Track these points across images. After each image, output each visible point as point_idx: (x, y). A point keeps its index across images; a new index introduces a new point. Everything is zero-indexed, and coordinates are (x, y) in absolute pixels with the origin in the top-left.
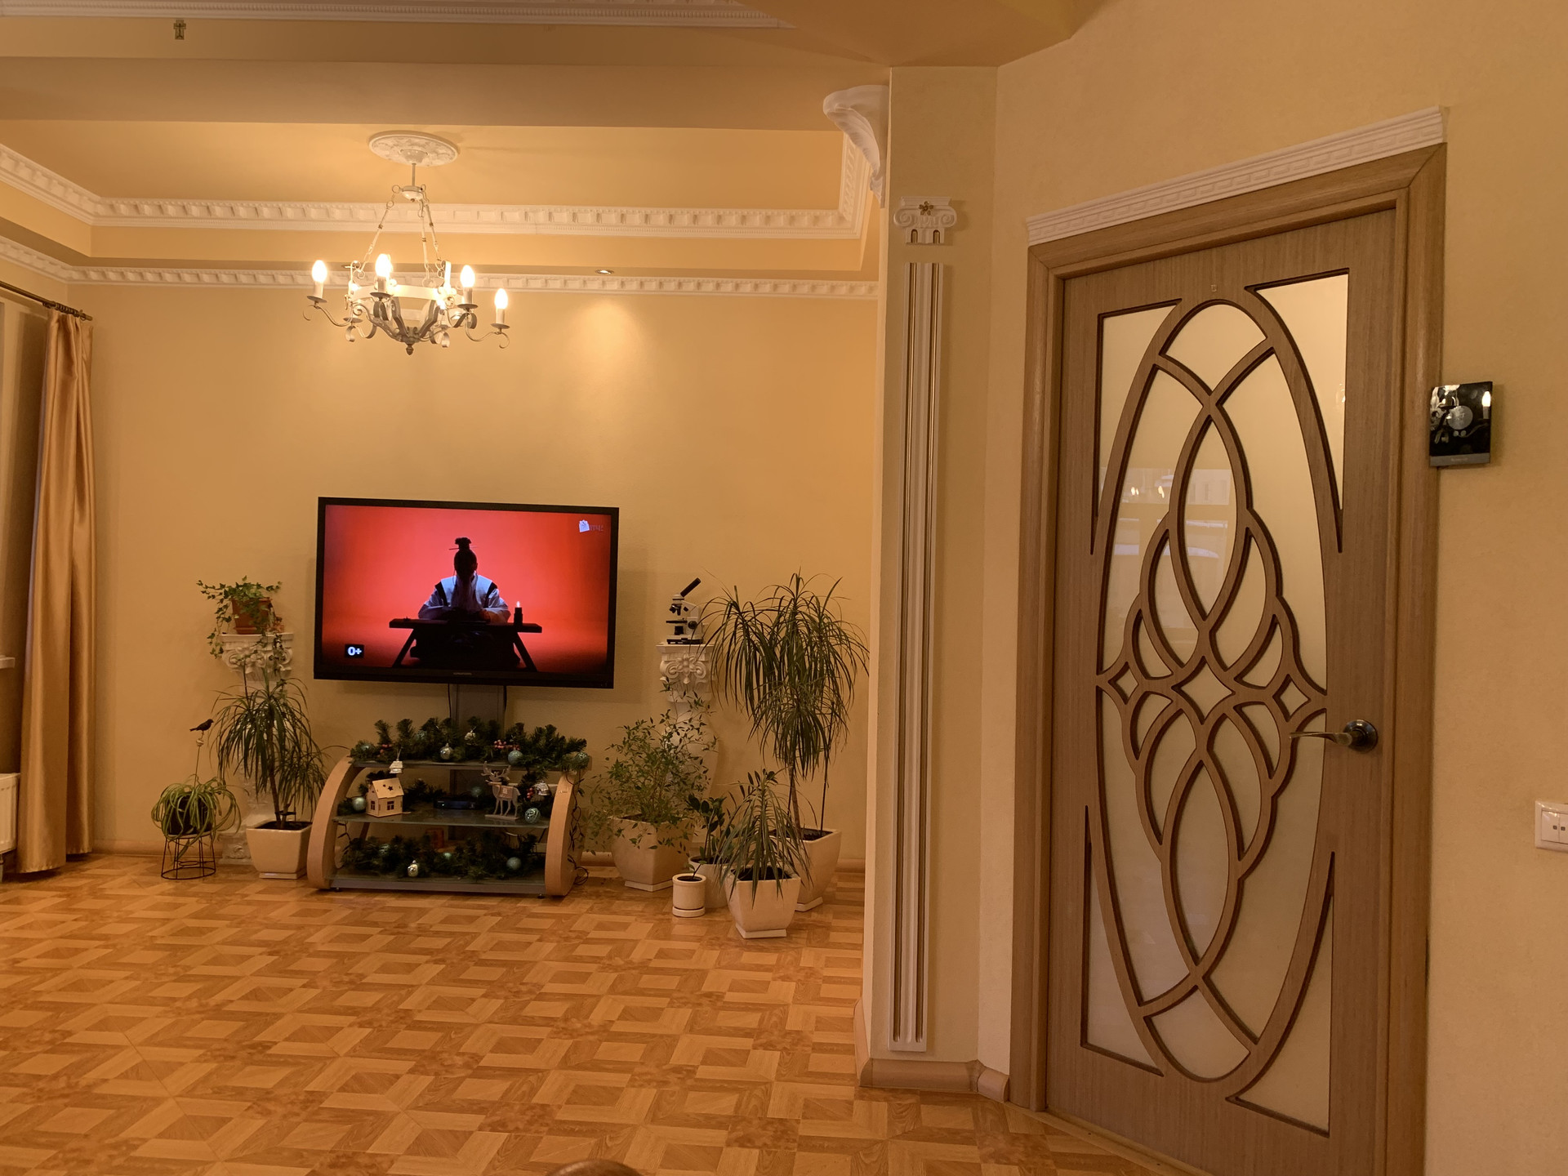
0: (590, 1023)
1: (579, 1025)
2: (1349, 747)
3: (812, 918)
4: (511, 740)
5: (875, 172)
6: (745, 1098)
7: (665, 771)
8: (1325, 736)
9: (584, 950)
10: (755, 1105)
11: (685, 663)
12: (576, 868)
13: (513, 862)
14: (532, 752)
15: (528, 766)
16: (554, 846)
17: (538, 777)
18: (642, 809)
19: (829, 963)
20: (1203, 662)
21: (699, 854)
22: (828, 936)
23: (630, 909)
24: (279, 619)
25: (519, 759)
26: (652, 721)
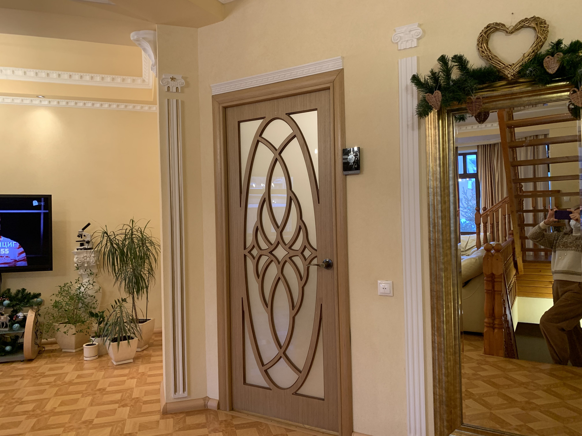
0: (45, 410)
1: (40, 412)
2: (324, 268)
3: (144, 353)
4: (4, 296)
5: (153, 64)
6: (114, 428)
7: (78, 303)
8: (317, 265)
9: (42, 380)
10: (119, 430)
11: (85, 258)
12: (39, 347)
13: (8, 348)
14: (15, 300)
15: (13, 306)
16: (28, 339)
17: (18, 311)
18: (68, 319)
19: (150, 369)
20: (278, 243)
21: (94, 335)
22: (150, 359)
23: (64, 360)
25: (8, 304)
26: (71, 283)
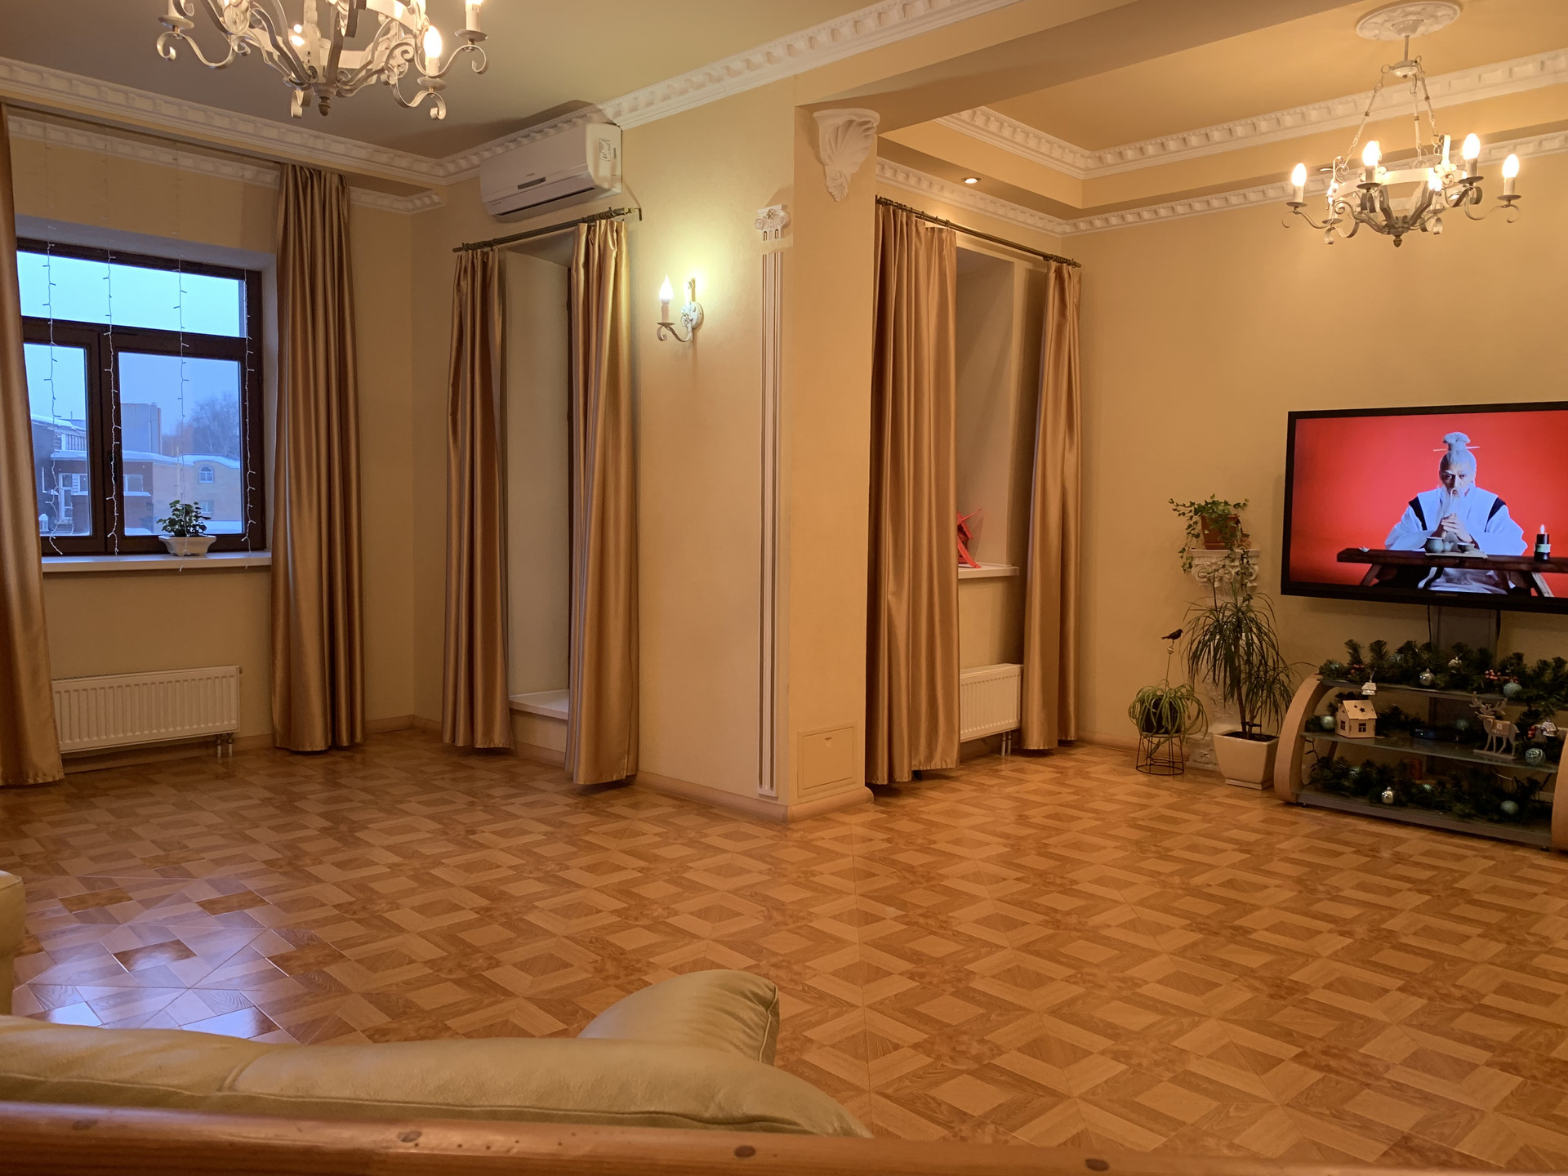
4: (1507, 671)
13: (1509, 806)
14: (1534, 686)
15: (1529, 701)
17: (1542, 715)
24: (1247, 536)
25: (1518, 693)
